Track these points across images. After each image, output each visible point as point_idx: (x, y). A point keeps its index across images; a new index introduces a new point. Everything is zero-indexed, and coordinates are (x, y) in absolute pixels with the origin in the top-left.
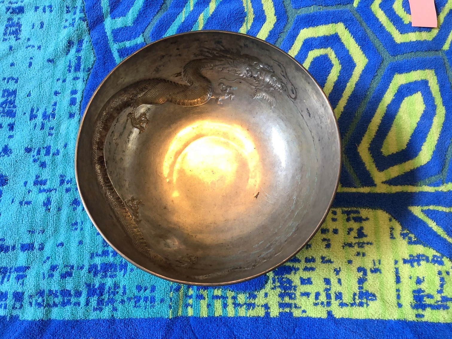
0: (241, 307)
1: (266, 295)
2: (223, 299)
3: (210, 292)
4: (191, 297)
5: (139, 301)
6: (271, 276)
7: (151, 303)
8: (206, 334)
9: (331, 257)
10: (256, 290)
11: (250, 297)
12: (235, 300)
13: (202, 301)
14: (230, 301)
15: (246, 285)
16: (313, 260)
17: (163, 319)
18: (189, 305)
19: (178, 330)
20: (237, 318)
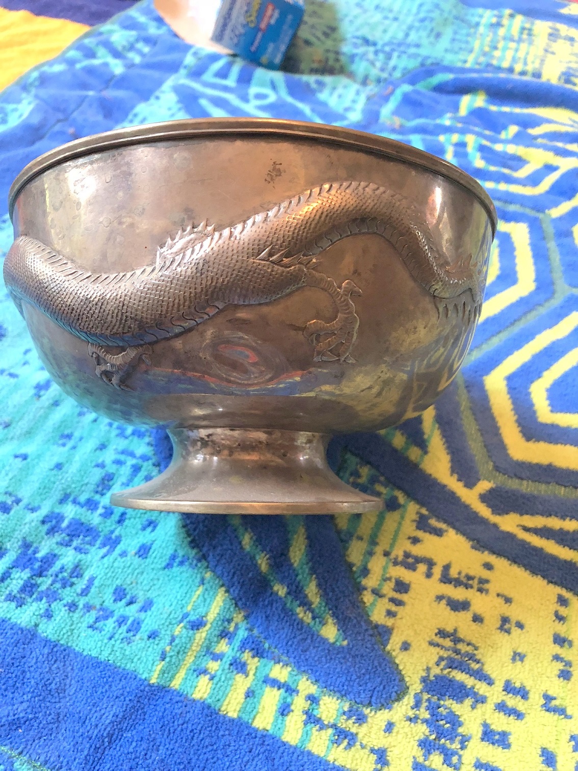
0: (321, 729)
1: (390, 727)
2: (286, 692)
3: (265, 666)
4: (217, 657)
5: (106, 618)
6: (414, 687)
7: (129, 631)
8: (215, 759)
9: (567, 701)
10: (370, 704)
11: (349, 714)
12: (314, 704)
13: (239, 678)
14: (299, 704)
15: (349, 681)
16: (523, 693)
17: (136, 676)
18: (205, 672)
19: (155, 720)
20: (302, 753)
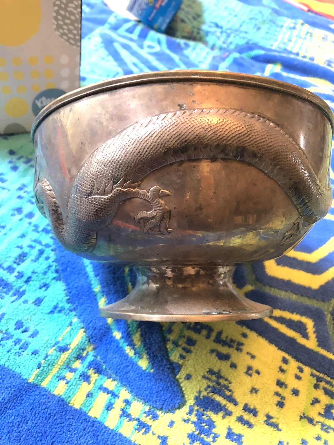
0: (130, 420)
1: (172, 424)
2: (112, 396)
3: (102, 379)
4: (72, 370)
5: (8, 339)
6: (190, 401)
7: (20, 348)
8: (62, 432)
9: (280, 420)
10: (161, 409)
11: (148, 413)
12: (128, 405)
13: (85, 384)
14: (119, 404)
15: (151, 394)
16: (254, 412)
17: (20, 377)
18: (64, 378)
19: (28, 404)
20: (116, 434)
